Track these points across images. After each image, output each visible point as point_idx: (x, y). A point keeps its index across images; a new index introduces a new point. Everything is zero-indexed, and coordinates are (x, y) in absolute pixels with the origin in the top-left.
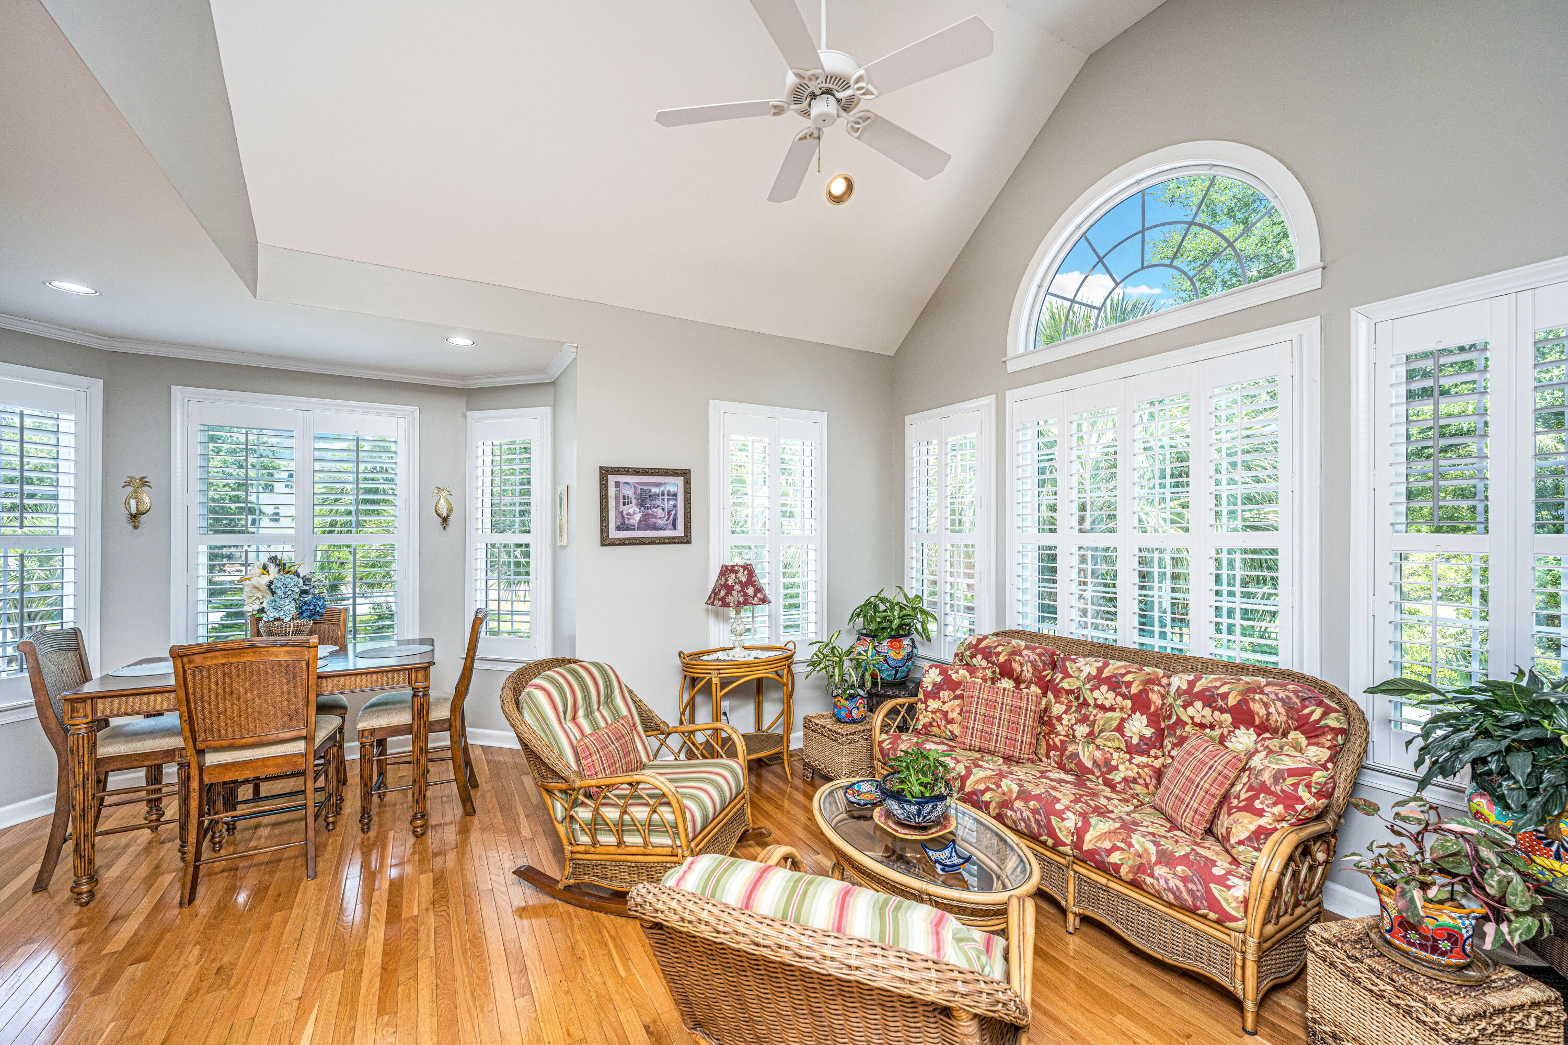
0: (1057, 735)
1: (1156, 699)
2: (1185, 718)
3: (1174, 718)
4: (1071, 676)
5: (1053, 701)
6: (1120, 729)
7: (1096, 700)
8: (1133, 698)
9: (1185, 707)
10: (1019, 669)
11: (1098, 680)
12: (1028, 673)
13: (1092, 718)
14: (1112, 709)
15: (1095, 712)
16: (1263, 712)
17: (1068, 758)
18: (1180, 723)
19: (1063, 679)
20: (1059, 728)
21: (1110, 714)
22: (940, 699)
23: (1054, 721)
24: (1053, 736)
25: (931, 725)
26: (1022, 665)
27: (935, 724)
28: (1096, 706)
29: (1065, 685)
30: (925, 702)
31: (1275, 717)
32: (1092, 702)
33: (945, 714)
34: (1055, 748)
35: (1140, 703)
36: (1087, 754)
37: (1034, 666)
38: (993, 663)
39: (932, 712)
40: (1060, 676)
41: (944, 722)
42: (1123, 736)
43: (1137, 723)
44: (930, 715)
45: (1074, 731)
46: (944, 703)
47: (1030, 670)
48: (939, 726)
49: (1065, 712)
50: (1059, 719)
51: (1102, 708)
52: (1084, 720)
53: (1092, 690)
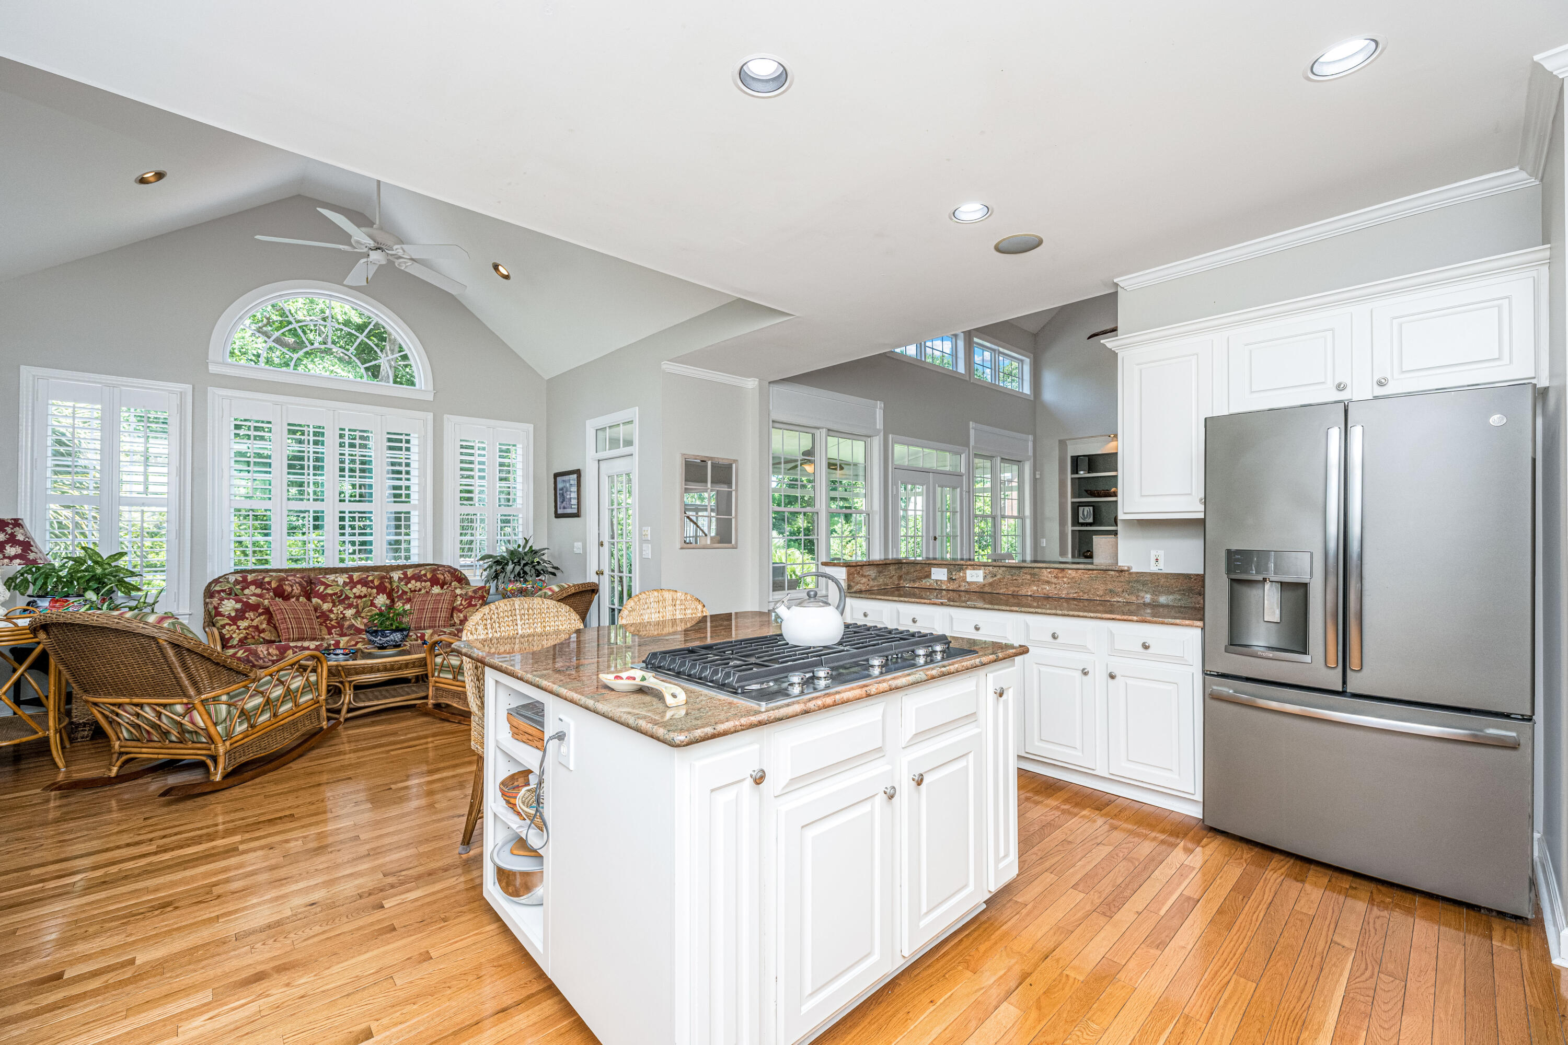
0: (331, 620)
1: (387, 585)
2: (406, 590)
3: (400, 592)
4: (331, 586)
5: (321, 603)
6: (373, 604)
7: (355, 594)
8: (377, 587)
9: (406, 585)
10: (289, 589)
11: (352, 583)
12: (297, 590)
13: (355, 604)
14: (365, 596)
15: (355, 600)
16: (442, 577)
17: (347, 628)
18: (404, 592)
19: (325, 589)
20: (332, 616)
21: (364, 599)
22: (247, 619)
23: (328, 613)
24: (328, 622)
25: (246, 638)
26: (292, 586)
27: (250, 636)
28: (356, 597)
29: (329, 591)
30: (235, 624)
31: (447, 578)
32: (352, 596)
33: (257, 627)
34: (334, 627)
35: (381, 589)
36: (359, 623)
37: (300, 584)
38: (267, 589)
39: (244, 629)
40: (322, 588)
41: (257, 633)
42: (376, 607)
43: (382, 599)
44: (245, 632)
45: (344, 614)
46: (252, 620)
47: (299, 588)
48: (253, 637)
49: (333, 606)
50: (331, 611)
51: (360, 597)
52: (350, 606)
53: (351, 589)
